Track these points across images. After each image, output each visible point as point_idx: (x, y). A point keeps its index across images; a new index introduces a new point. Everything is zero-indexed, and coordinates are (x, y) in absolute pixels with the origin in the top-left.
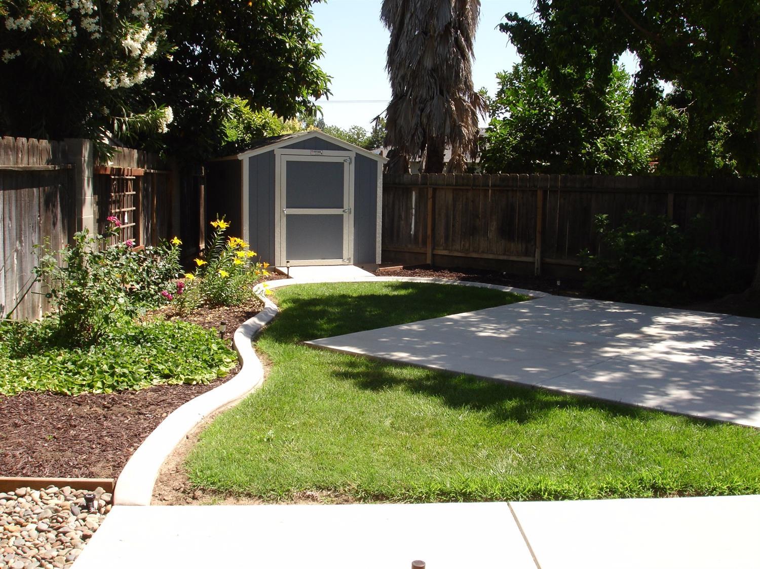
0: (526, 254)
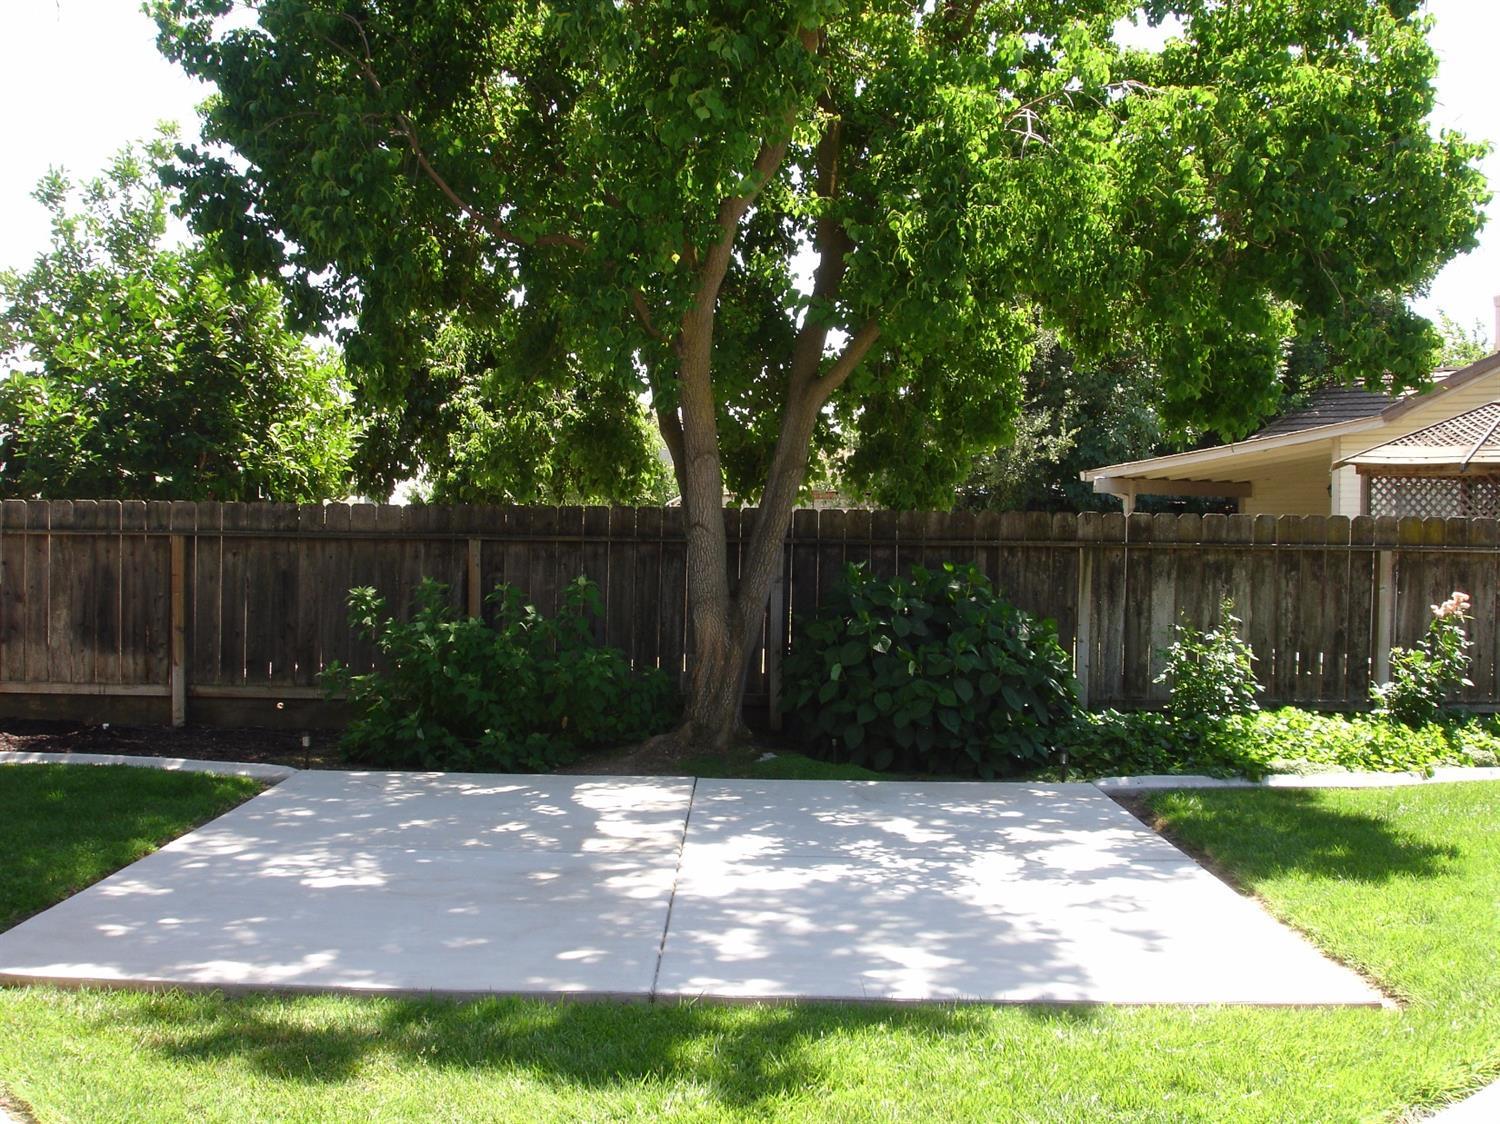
0: (148, 678)
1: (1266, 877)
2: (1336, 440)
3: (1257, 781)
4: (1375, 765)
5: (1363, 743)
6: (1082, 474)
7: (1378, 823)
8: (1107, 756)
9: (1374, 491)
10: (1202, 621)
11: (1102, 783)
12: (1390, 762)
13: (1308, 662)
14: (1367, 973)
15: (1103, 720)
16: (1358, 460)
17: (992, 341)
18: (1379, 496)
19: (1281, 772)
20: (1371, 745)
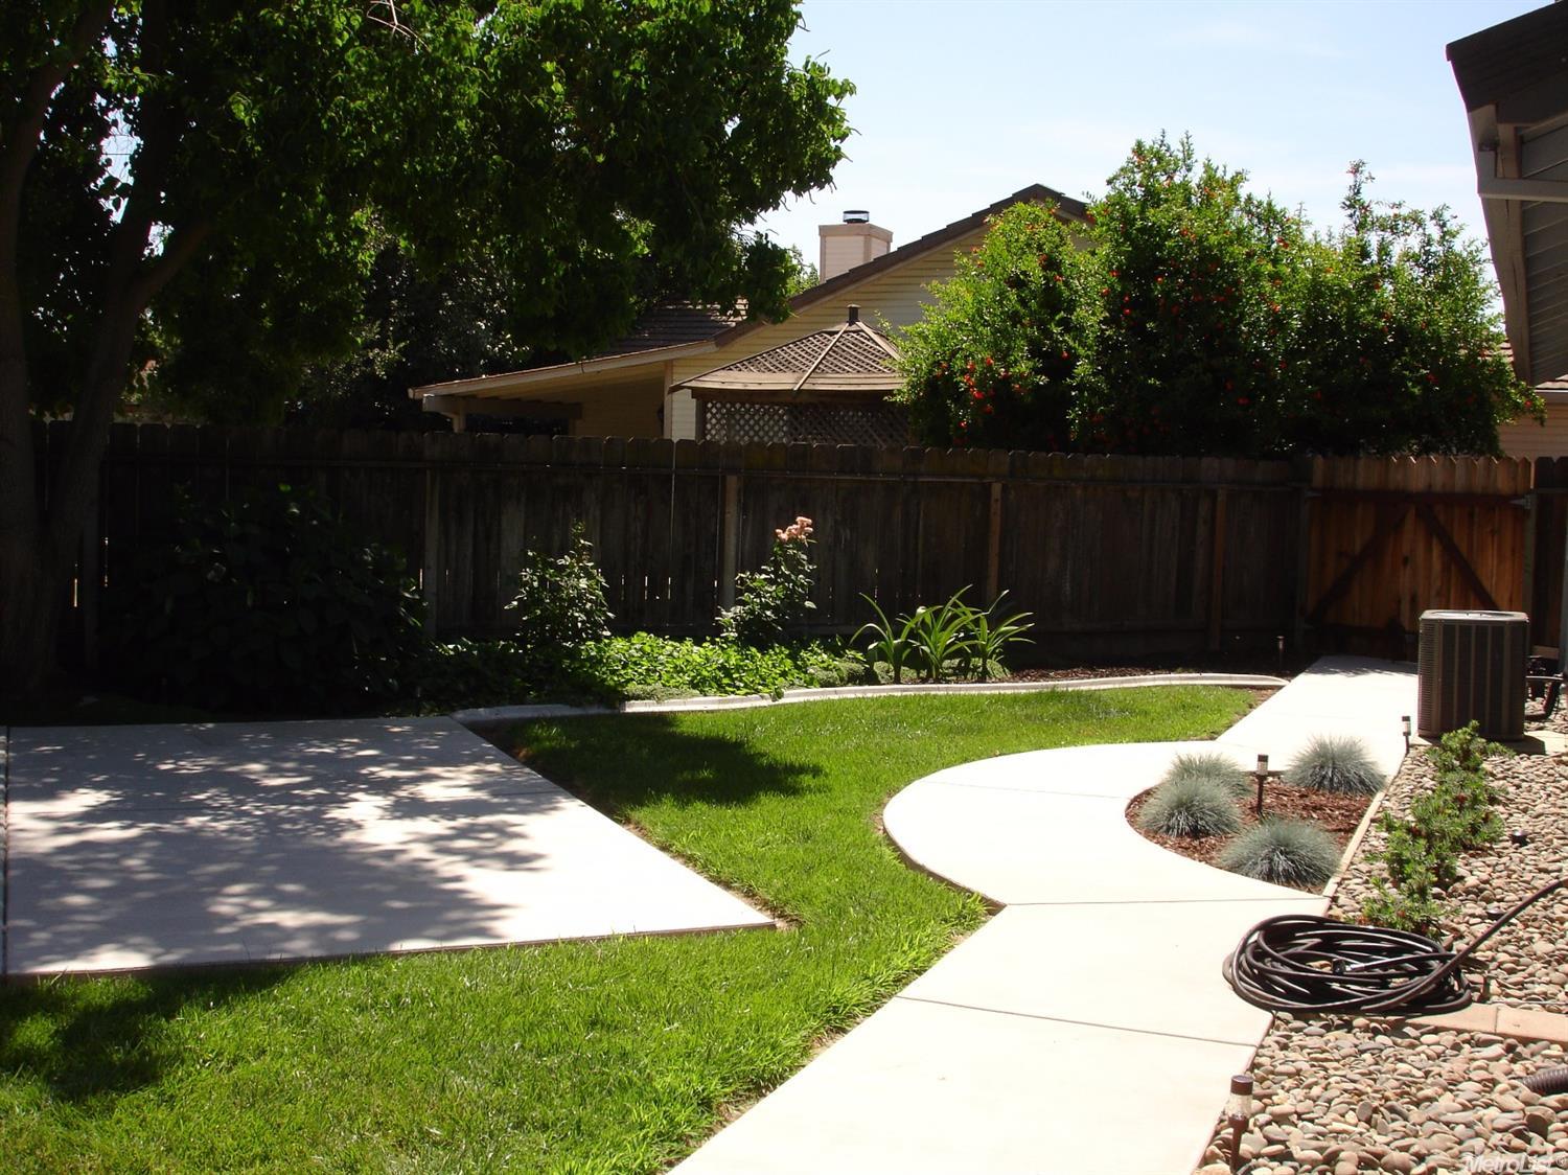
1: (642, 805)
2: (669, 364)
3: (615, 708)
4: (727, 688)
5: (714, 666)
6: (410, 391)
7: (738, 745)
8: (462, 687)
9: (709, 415)
10: (553, 546)
11: (460, 715)
12: (742, 685)
13: (657, 586)
14: (754, 895)
15: (455, 649)
16: (693, 384)
17: (328, 244)
18: (714, 421)
19: (637, 698)
20: (722, 668)
